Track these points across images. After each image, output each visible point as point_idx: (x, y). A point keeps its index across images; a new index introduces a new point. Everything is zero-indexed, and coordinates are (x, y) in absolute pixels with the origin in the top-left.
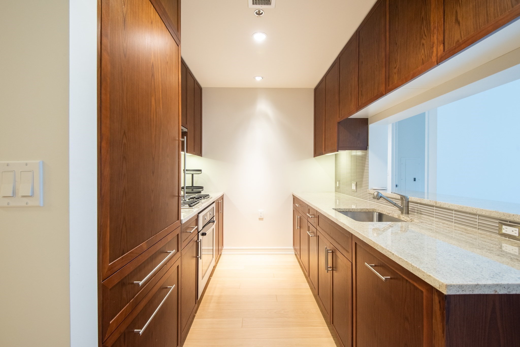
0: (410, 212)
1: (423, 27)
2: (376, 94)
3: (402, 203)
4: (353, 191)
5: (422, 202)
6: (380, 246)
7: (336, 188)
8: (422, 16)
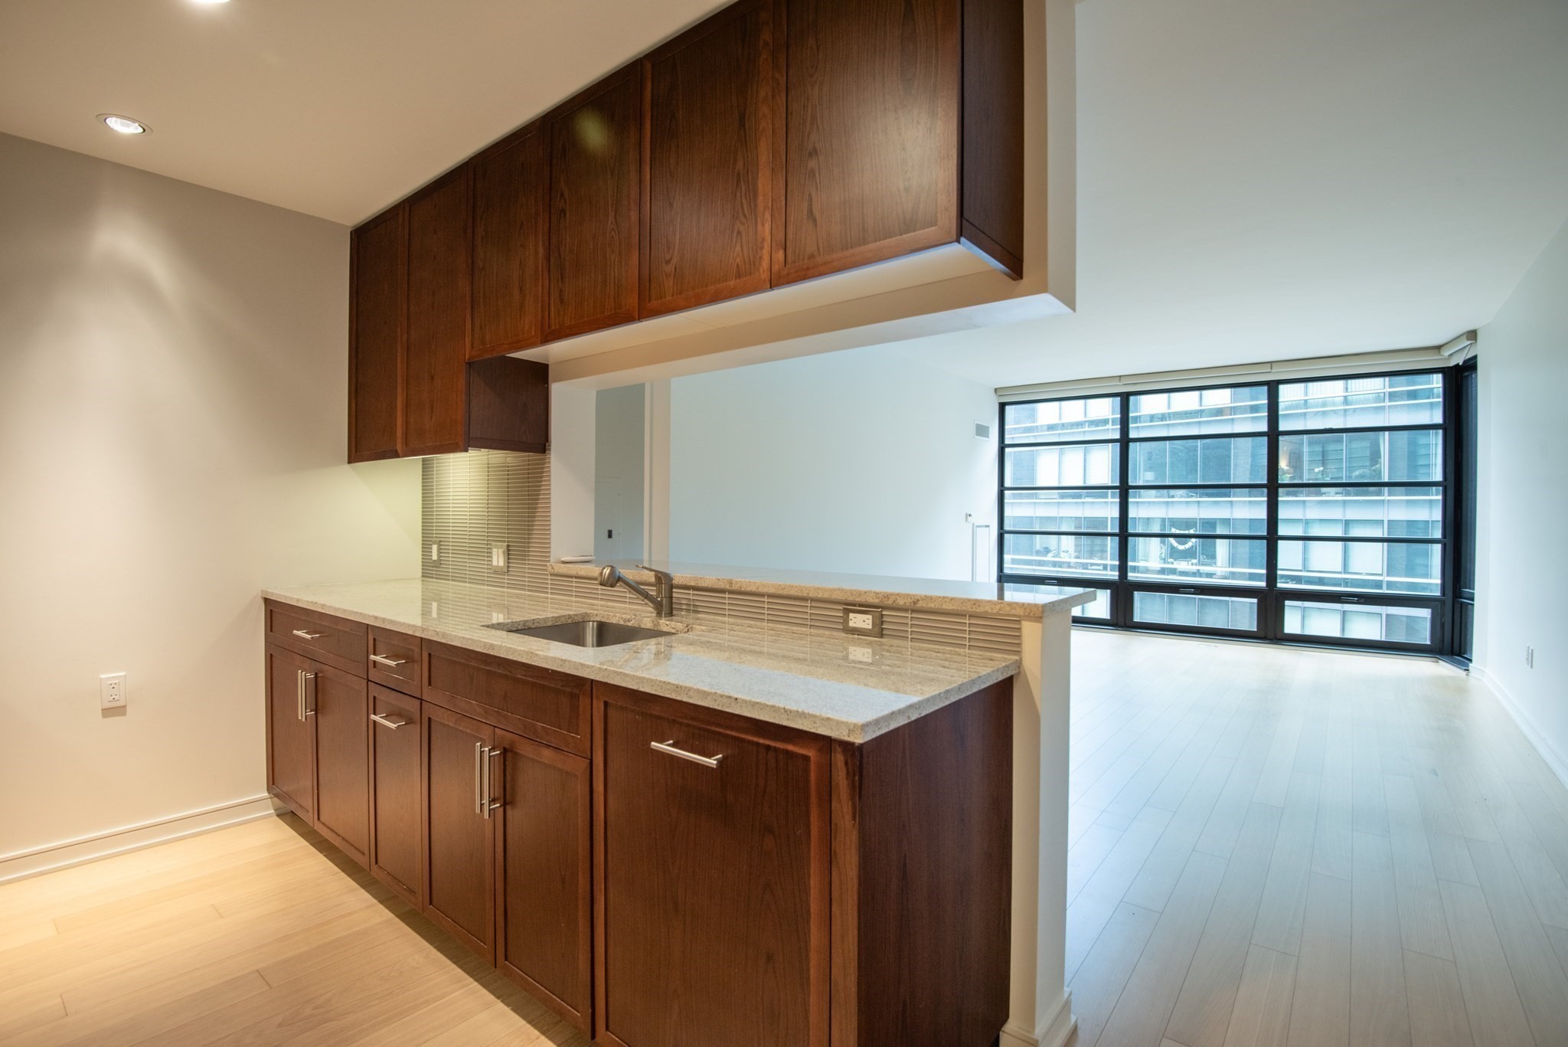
0: (674, 612)
1: (738, 195)
2: (611, 311)
3: (659, 592)
4: (495, 572)
5: (700, 585)
6: (698, 691)
7: (424, 564)
8: (737, 168)
